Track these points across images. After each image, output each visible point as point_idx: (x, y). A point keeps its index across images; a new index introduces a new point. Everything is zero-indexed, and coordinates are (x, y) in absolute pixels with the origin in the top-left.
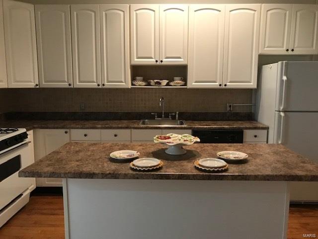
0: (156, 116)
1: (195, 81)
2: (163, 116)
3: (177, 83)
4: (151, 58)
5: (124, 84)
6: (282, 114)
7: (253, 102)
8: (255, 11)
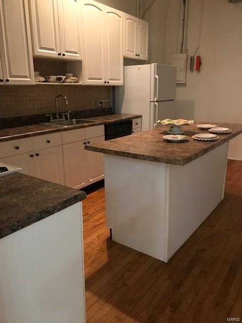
0: (52, 118)
1: (88, 78)
2: (58, 116)
3: (70, 80)
4: (53, 50)
5: (29, 79)
7: (111, 98)
8: (120, 17)
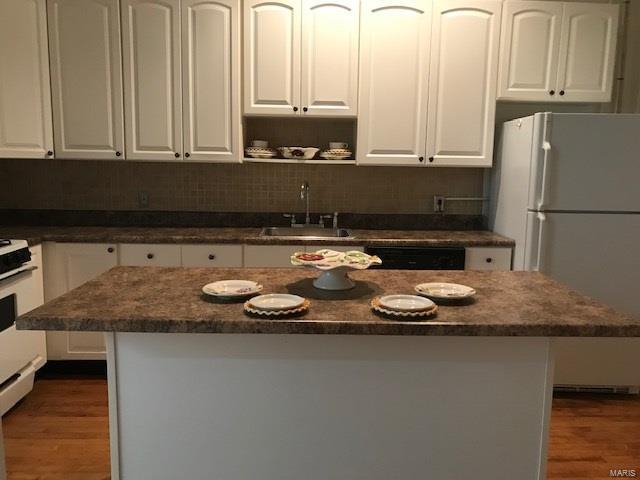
0: (293, 221)
1: (370, 150)
2: (308, 219)
3: (336, 154)
4: (285, 103)
5: (229, 153)
6: (541, 216)
7: (485, 195)
8: (491, 14)
